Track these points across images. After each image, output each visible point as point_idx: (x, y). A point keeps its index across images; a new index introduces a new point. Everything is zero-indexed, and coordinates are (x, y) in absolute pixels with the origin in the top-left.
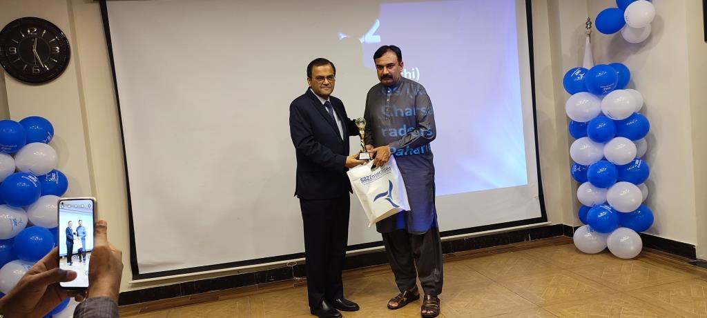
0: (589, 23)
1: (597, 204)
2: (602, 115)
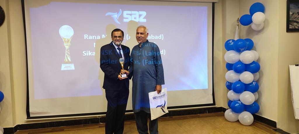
0: (238, 20)
1: (235, 100)
2: (240, 61)
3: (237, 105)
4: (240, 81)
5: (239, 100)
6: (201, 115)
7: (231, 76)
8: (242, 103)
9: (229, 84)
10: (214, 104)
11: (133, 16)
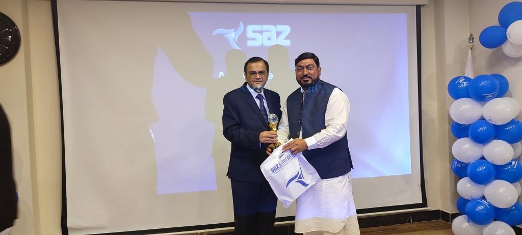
0: (471, 38)
1: (475, 198)
2: (483, 119)
3: (480, 208)
4: (483, 158)
5: (484, 198)
6: (401, 226)
7: (465, 149)
8: (490, 204)
9: (459, 165)
10: (424, 204)
11: (266, 35)
